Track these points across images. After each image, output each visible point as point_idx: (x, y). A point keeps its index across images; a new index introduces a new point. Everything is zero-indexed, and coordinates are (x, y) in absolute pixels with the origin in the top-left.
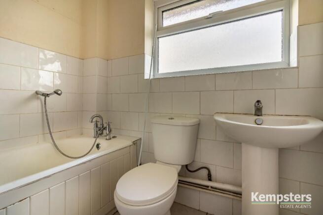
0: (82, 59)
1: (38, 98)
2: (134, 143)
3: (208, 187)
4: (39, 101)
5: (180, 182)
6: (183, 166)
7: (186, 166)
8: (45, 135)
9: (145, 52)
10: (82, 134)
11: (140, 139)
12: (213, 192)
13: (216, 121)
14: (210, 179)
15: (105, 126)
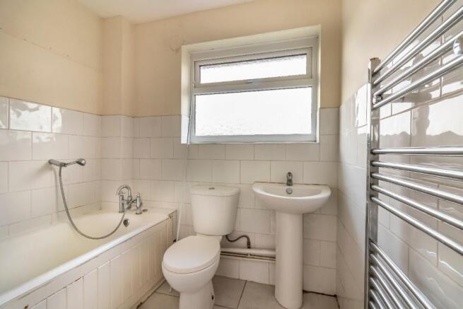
0: (101, 115)
1: (51, 169)
2: (170, 216)
3: (247, 255)
4: (52, 172)
5: (223, 253)
6: (223, 236)
7: (227, 236)
8: (60, 213)
9: (182, 113)
10: (101, 209)
11: (176, 211)
12: (253, 259)
13: (255, 193)
14: (249, 247)
15: (134, 198)
